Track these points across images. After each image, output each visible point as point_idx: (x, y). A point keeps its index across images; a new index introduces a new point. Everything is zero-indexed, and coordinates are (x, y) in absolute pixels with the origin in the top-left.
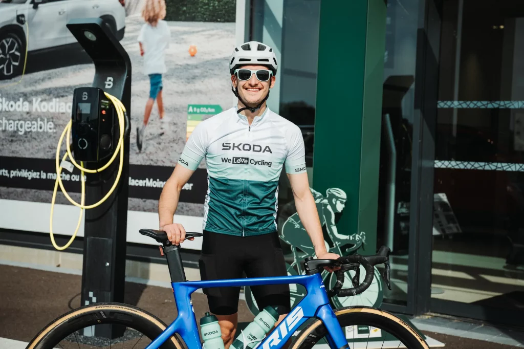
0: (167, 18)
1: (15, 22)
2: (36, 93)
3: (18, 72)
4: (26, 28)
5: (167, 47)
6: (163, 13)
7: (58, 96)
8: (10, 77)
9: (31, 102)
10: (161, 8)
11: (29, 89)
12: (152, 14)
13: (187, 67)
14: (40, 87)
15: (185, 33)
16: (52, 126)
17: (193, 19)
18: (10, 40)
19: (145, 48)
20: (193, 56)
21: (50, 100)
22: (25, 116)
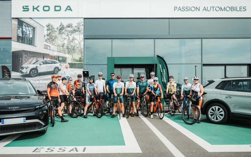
0: (70, 68)
1: (35, 67)
2: (41, 80)
3: (36, 76)
4: (38, 69)
5: (70, 72)
6: (69, 67)
7: (46, 80)
8: (34, 77)
9: (39, 81)
10: (69, 66)
11: (39, 79)
12: (67, 67)
13: (74, 75)
14: (41, 79)
15: (73, 70)
16: (45, 85)
17: (75, 68)
18: (34, 71)
19: (65, 72)
20: (75, 73)
21: (44, 81)
22: (38, 83)
